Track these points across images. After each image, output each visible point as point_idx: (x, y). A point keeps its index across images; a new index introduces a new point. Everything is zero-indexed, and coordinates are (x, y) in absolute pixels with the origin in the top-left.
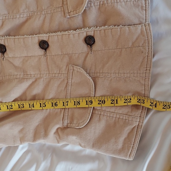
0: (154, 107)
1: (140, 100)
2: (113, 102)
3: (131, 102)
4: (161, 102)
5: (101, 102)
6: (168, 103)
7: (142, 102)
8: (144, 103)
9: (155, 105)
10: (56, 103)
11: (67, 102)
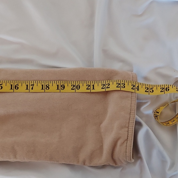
0: (136, 90)
1: (119, 84)
2: (89, 87)
3: (109, 88)
4: (143, 84)
5: (75, 87)
6: (150, 86)
7: (122, 87)
8: (124, 87)
9: (137, 88)
10: (17, 86)
11: (31, 85)
